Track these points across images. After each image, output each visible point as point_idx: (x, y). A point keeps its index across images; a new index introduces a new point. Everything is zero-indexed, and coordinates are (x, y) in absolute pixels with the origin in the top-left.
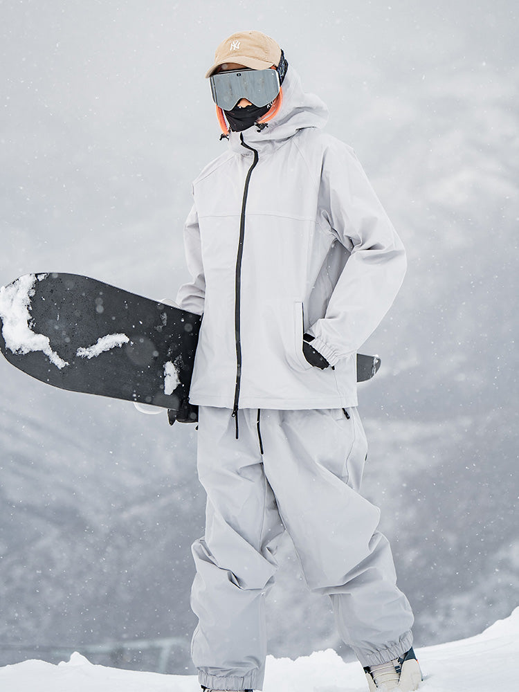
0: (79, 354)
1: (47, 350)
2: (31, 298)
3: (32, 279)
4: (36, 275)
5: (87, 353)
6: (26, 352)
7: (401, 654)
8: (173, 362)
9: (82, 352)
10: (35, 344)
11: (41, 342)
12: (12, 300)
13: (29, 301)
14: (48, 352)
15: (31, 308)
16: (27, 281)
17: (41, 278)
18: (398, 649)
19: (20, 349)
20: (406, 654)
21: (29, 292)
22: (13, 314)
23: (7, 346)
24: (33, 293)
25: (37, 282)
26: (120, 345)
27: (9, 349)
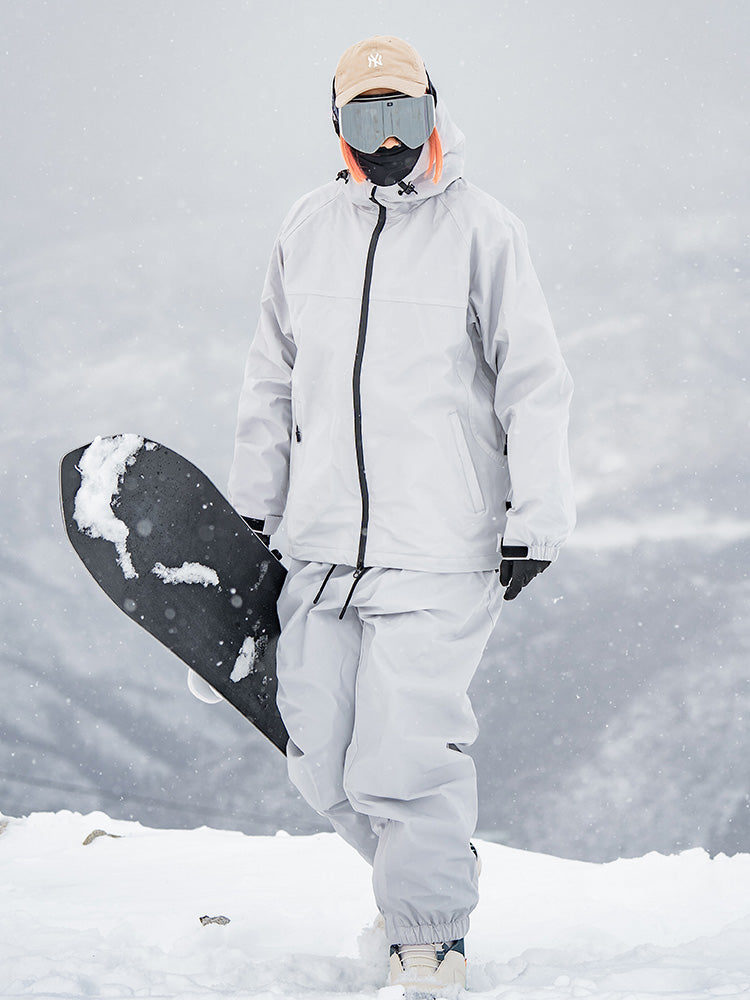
0: (156, 570)
1: (121, 545)
2: (127, 467)
3: (139, 443)
4: (145, 441)
5: (165, 574)
6: (95, 535)
7: (448, 939)
8: (255, 641)
9: (160, 570)
10: (110, 531)
11: (116, 532)
12: (105, 459)
13: (123, 470)
14: (121, 549)
15: (122, 480)
16: (132, 443)
17: (150, 447)
18: (447, 931)
19: (89, 528)
20: (455, 942)
21: (128, 458)
22: (99, 477)
23: (75, 516)
24: (131, 462)
25: (142, 450)
26: (206, 585)
27: (75, 522)
